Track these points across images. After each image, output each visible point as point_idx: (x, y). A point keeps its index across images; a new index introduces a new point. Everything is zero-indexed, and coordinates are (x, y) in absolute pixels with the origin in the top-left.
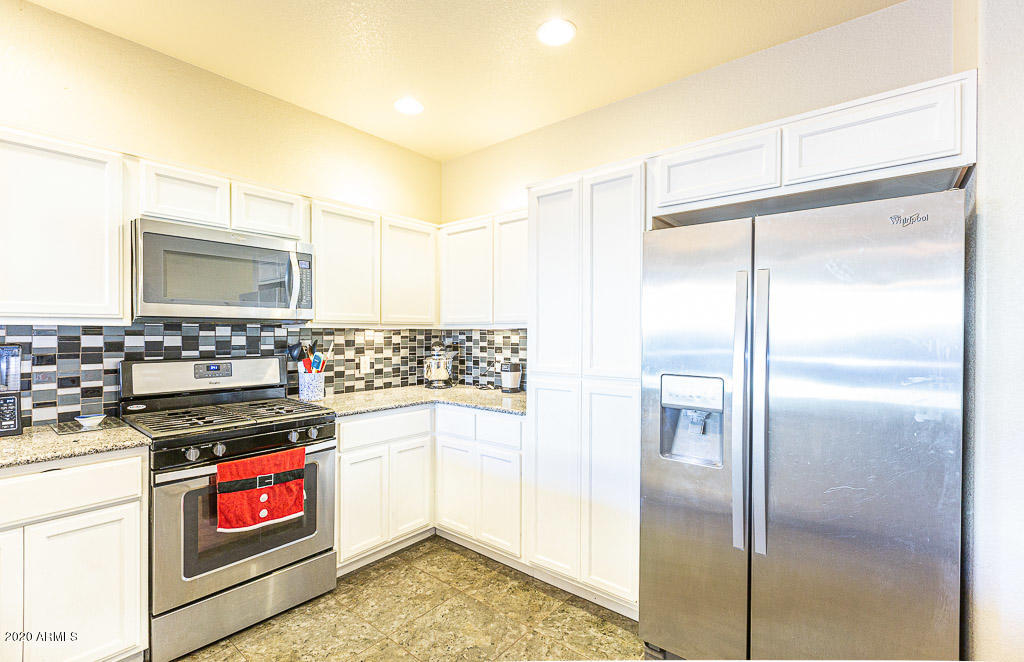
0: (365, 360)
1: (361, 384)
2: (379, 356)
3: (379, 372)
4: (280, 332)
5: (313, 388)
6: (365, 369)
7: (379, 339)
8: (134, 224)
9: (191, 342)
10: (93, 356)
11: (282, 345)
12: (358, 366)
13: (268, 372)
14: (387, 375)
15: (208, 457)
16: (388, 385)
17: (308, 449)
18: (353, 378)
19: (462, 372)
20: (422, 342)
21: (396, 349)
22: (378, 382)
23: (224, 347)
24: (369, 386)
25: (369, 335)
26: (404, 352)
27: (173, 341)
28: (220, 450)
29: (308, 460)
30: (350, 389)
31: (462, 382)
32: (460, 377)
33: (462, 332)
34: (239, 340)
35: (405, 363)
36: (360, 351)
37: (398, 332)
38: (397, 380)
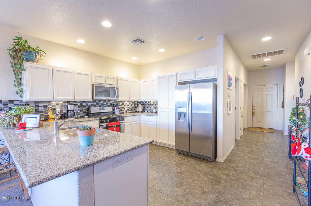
0: (126, 107)
1: (125, 112)
2: (128, 106)
3: (128, 110)
4: (111, 102)
5: (117, 112)
6: (126, 109)
7: (128, 103)
8: (93, 85)
9: (97, 104)
10: (84, 106)
11: (111, 105)
12: (124, 108)
13: (109, 109)
14: (130, 110)
16: (130, 112)
17: (120, 122)
18: (123, 111)
19: (145, 110)
20: (136, 104)
21: (131, 105)
22: (128, 112)
23: (102, 104)
24: (126, 113)
25: (126, 102)
26: (133, 106)
27: (95, 104)
28: (108, 121)
29: (120, 124)
30: (123, 113)
31: (145, 112)
32: (144, 111)
33: (144, 102)
34: (105, 104)
35: (133, 108)
36: (125, 105)
37: (131, 102)
38: (132, 111)
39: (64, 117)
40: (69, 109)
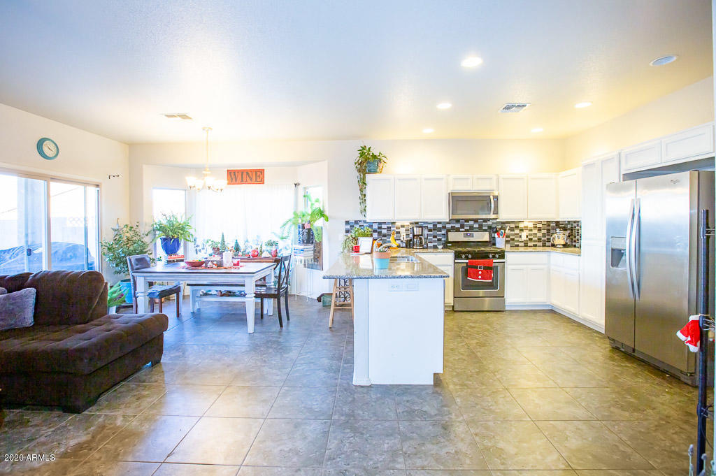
0: (524, 235)
1: (522, 244)
2: (531, 233)
3: (531, 240)
4: (490, 223)
5: (500, 243)
6: (524, 238)
7: (531, 225)
8: (449, 194)
9: (462, 226)
10: (440, 230)
11: (490, 227)
12: (520, 237)
13: (485, 237)
14: (535, 241)
15: (467, 258)
16: (535, 246)
17: (494, 261)
18: (518, 241)
19: (575, 241)
20: (551, 227)
21: (540, 230)
22: (530, 244)
23: (471, 227)
24: (526, 245)
25: (526, 224)
26: (543, 231)
27: (458, 226)
28: (470, 256)
30: (518, 246)
31: (575, 246)
32: (574, 244)
33: (575, 222)
34: (476, 226)
35: (543, 237)
36: (521, 230)
37: (540, 222)
38: (540, 244)
39: (409, 244)
40: (415, 234)
